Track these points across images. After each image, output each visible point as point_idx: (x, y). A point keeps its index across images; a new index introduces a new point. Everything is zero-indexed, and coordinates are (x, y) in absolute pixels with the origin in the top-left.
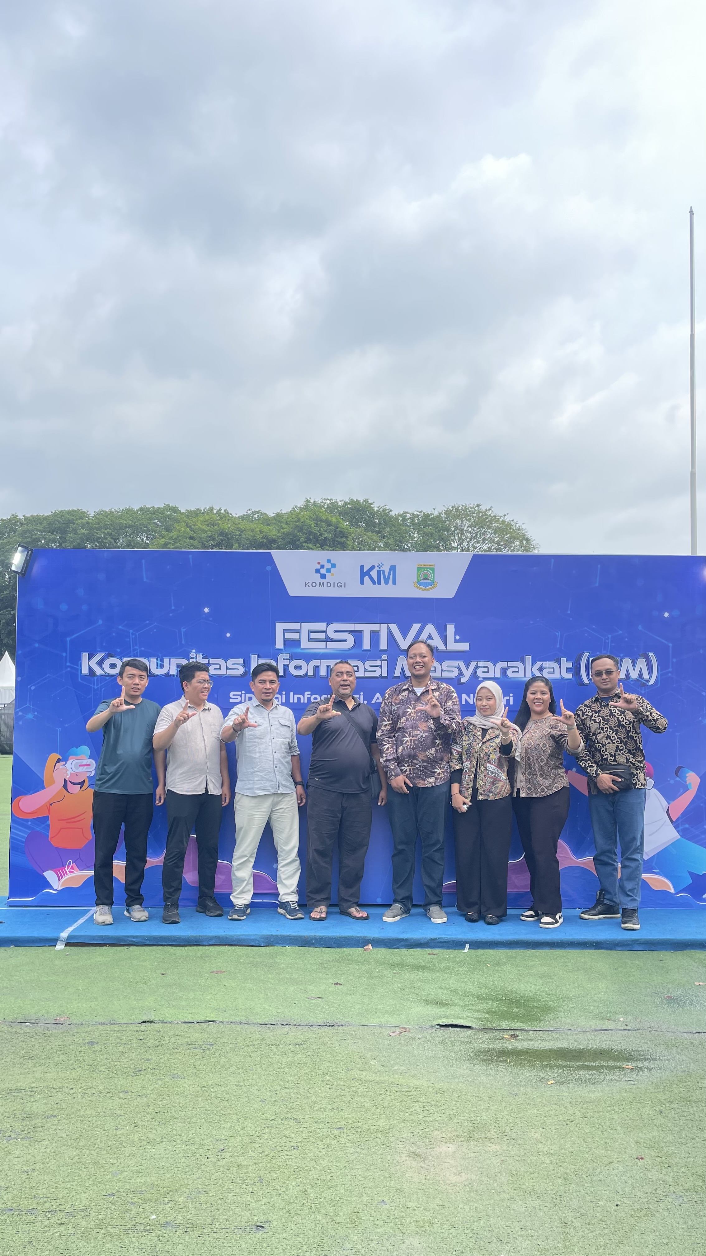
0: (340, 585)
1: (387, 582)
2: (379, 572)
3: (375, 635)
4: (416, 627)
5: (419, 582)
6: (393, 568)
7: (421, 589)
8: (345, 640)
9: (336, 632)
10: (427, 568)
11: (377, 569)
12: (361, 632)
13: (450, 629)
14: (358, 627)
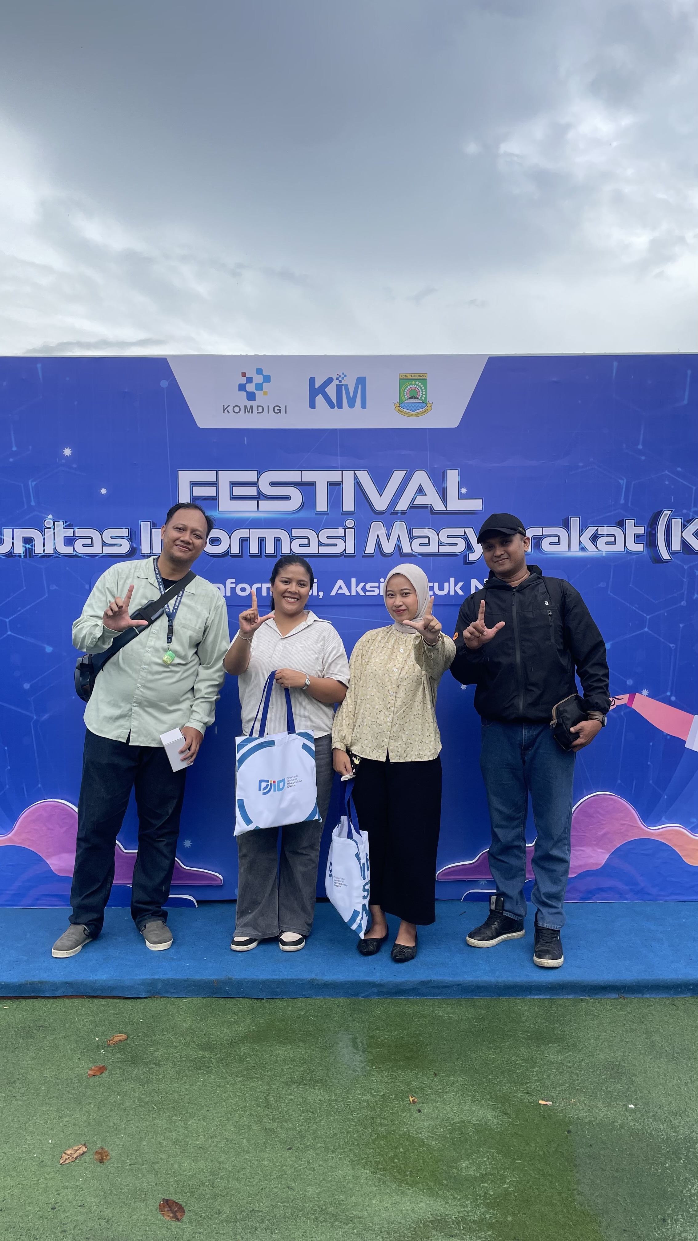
0: (277, 410)
1: (352, 404)
2: (339, 388)
3: (335, 488)
4: (398, 476)
5: (401, 403)
6: (361, 381)
7: (406, 414)
8: (287, 498)
9: (273, 484)
10: (415, 381)
11: (336, 382)
12: (313, 484)
13: (453, 477)
14: (308, 476)
